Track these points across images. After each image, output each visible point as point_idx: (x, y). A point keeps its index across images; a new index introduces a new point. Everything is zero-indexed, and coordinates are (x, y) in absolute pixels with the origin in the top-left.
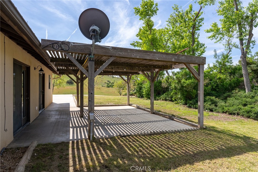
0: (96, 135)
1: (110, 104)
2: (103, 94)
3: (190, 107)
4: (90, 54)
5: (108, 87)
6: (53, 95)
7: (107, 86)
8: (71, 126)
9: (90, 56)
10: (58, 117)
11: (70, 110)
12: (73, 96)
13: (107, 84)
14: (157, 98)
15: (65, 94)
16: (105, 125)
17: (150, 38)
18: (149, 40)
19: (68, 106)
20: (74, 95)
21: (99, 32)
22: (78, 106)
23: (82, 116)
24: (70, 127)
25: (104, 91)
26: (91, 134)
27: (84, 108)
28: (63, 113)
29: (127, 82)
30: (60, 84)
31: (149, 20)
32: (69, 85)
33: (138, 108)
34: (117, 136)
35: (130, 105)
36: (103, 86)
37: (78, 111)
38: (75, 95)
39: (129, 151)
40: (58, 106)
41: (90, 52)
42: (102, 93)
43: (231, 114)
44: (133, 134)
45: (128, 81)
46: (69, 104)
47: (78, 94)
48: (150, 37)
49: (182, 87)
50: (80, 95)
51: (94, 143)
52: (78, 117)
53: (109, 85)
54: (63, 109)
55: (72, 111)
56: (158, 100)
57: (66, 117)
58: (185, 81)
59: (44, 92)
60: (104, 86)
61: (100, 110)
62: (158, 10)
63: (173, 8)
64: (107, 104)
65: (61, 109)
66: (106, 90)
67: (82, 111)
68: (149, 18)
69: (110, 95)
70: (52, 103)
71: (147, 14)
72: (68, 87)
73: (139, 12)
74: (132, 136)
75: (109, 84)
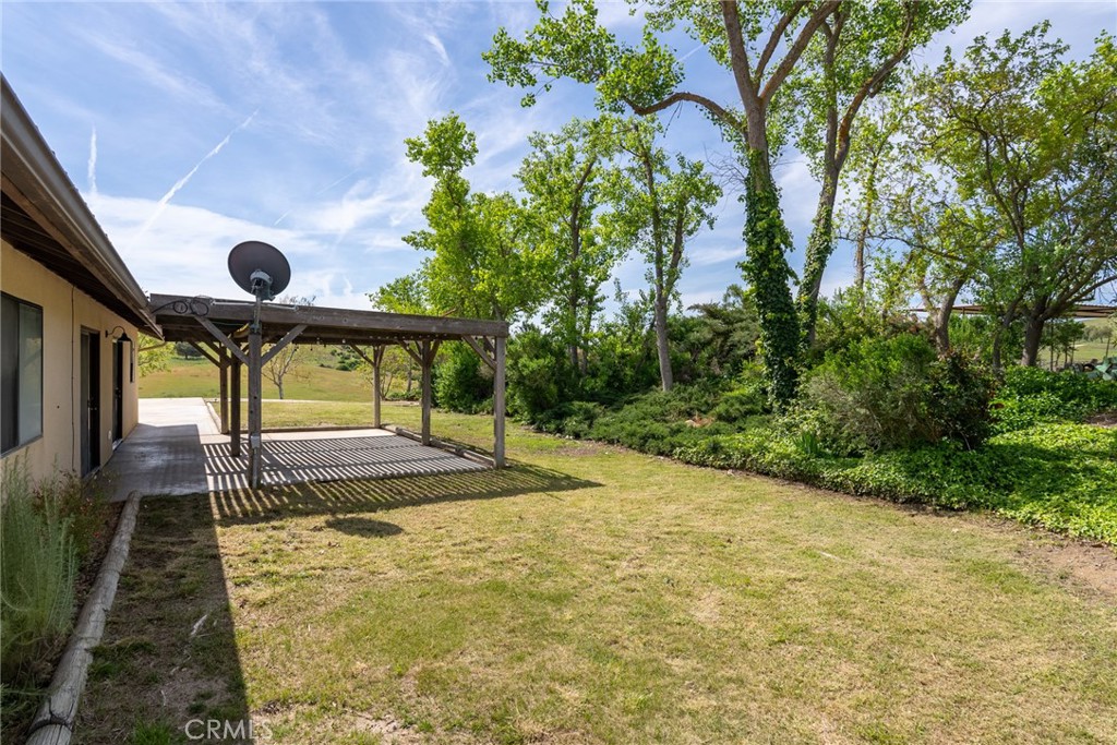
0: (265, 480)
1: (324, 425)
2: (325, 395)
3: (539, 430)
4: (252, 322)
5: (345, 369)
6: (140, 401)
7: (339, 365)
8: (208, 471)
9: (253, 326)
10: (171, 457)
11: (199, 441)
12: (206, 403)
13: (339, 358)
14: (474, 406)
15: (181, 397)
16: (292, 468)
17: (455, 229)
18: (453, 235)
19: (193, 433)
20: (207, 399)
21: (270, 282)
22: (225, 432)
23: (236, 453)
24: (206, 474)
25: (328, 383)
26: (255, 478)
27: (242, 436)
28: (180, 448)
29: (374, 364)
30: (151, 359)
31: (452, 178)
32: (187, 359)
33: (400, 433)
34: (311, 482)
35: (381, 427)
36: (322, 366)
37: (225, 444)
38: (213, 400)
39: (321, 496)
40: (160, 433)
41: (252, 316)
42: (319, 391)
43: (611, 442)
44: (345, 477)
45: (375, 360)
46: (195, 427)
47: (224, 398)
48: (456, 226)
49: (522, 377)
50: (229, 400)
51: (260, 492)
52: (225, 455)
53: (347, 361)
54: (180, 439)
55: (208, 445)
56: (476, 413)
57: (193, 456)
58: (528, 363)
59: (121, 394)
60: (329, 367)
61: (290, 442)
62: (477, 151)
63: (530, 139)
64: (315, 426)
65: (174, 440)
66: (336, 379)
67: (236, 442)
68: (453, 172)
69: (349, 400)
70: (137, 425)
71: (445, 160)
72: (181, 369)
73: (420, 153)
74: (343, 481)
75: (347, 358)
